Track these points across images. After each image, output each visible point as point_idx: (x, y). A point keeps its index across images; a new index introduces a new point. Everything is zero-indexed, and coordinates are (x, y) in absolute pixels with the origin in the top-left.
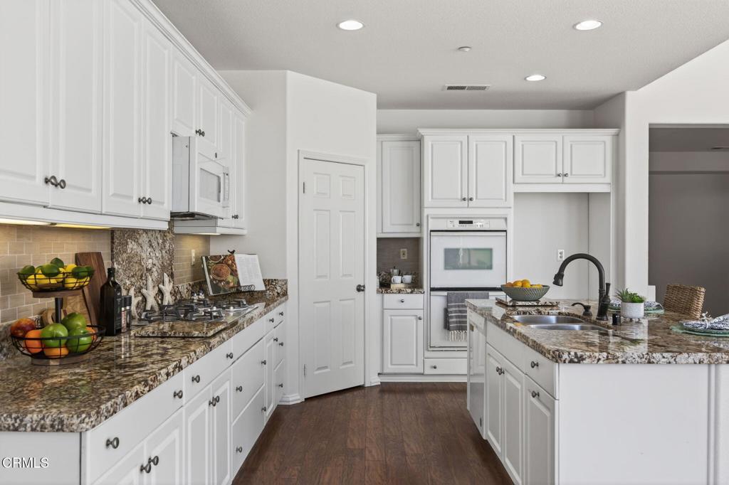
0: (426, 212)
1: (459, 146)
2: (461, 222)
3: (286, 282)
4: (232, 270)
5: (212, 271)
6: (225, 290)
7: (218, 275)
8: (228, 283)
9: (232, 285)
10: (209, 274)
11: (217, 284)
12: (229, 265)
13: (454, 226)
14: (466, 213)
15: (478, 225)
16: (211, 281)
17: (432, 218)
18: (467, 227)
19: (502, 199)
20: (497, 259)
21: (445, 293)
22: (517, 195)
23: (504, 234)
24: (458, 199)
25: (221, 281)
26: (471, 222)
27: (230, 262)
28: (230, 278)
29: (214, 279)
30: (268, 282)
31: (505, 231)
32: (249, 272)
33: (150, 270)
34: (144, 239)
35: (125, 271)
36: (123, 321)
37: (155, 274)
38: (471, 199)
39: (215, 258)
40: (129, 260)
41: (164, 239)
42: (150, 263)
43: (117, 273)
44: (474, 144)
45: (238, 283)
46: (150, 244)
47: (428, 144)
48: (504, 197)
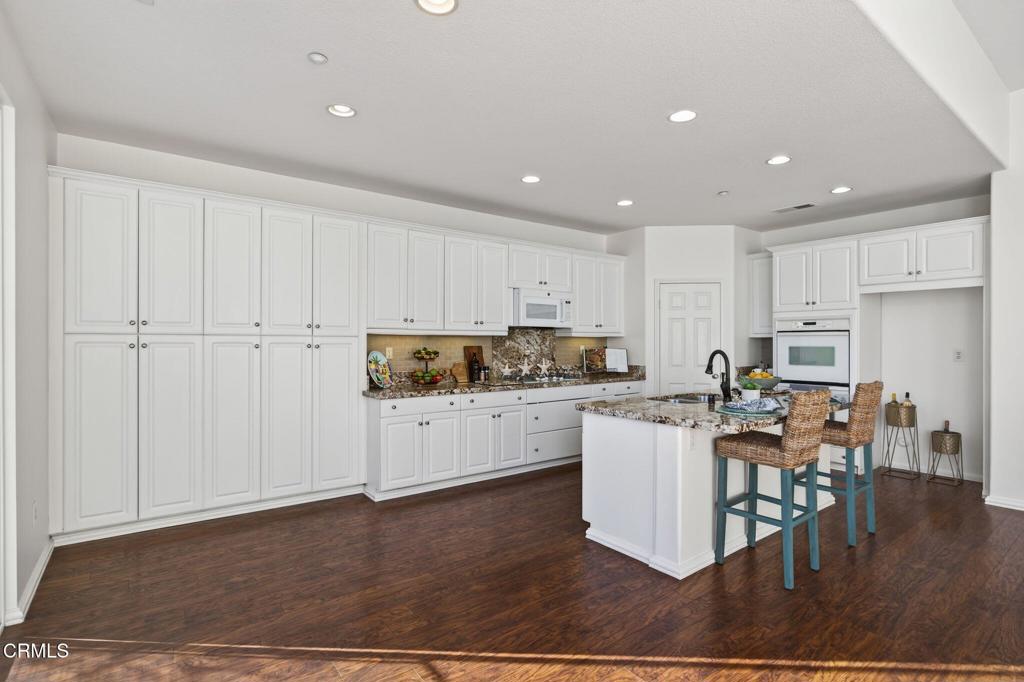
0: (775, 316)
1: (804, 257)
2: (805, 324)
3: (644, 367)
4: (601, 359)
5: (588, 358)
6: (595, 371)
7: (592, 361)
8: (597, 366)
9: (599, 367)
10: (586, 359)
11: (590, 366)
12: (599, 355)
13: (798, 327)
14: (810, 316)
15: (820, 326)
16: (586, 364)
17: (779, 321)
18: (811, 328)
19: (846, 301)
20: (840, 357)
22: (865, 296)
23: (847, 333)
24: (802, 304)
25: (593, 365)
26: (814, 324)
27: (601, 353)
28: (599, 363)
29: (589, 363)
30: (630, 367)
31: (849, 331)
32: (615, 360)
33: (528, 356)
34: (522, 339)
35: (502, 356)
36: (482, 377)
37: (533, 358)
38: (814, 303)
39: (591, 350)
40: (507, 350)
41: (544, 340)
42: (528, 352)
43: (495, 356)
44: (818, 254)
45: (605, 367)
46: (528, 342)
47: (776, 259)
48: (848, 299)
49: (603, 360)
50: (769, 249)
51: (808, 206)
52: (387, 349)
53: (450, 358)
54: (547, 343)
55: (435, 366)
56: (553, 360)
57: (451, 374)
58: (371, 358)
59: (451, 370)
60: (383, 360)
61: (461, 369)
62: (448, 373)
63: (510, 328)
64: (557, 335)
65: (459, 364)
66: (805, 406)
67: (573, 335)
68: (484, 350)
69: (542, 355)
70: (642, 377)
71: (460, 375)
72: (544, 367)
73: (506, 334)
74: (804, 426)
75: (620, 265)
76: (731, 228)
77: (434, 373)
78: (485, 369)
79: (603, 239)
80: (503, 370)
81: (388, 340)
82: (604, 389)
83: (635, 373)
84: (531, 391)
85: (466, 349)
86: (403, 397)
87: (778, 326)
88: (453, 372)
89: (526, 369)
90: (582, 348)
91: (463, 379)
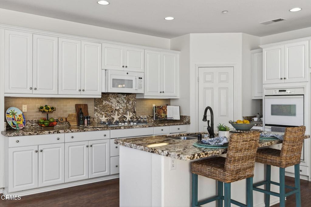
0: (264, 86)
1: (280, 51)
2: (280, 91)
3: (189, 117)
4: (164, 112)
5: (156, 112)
6: (160, 119)
7: (158, 113)
8: (162, 116)
9: (163, 117)
10: (155, 112)
11: (157, 116)
12: (163, 110)
13: (276, 93)
14: (282, 86)
15: (288, 92)
16: (155, 115)
17: (266, 89)
18: (283, 93)
19: (303, 77)
20: (299, 111)
21: (270, 127)
24: (279, 79)
25: (159, 115)
26: (285, 91)
27: (164, 108)
28: (163, 114)
29: (157, 114)
30: (181, 117)
31: (304, 95)
32: (172, 113)
33: (118, 110)
34: (114, 100)
35: (101, 110)
36: (86, 123)
37: (121, 111)
38: (285, 78)
39: (158, 107)
40: (104, 107)
41: (128, 101)
42: (118, 108)
43: (96, 110)
44: (287, 49)
45: (166, 116)
46: (118, 102)
47: (265, 52)
48: (304, 77)
49: (165, 112)
50: (261, 46)
51: (280, 20)
52: (23, 106)
53: (66, 111)
54: (131, 102)
55: (54, 116)
56: (134, 112)
57: (66, 121)
58: (8, 111)
59: (66, 119)
60: (19, 113)
61: (73, 118)
62: (64, 120)
63: (103, 93)
64: (137, 97)
65: (72, 115)
66: (237, 142)
67: (145, 97)
68: (89, 107)
69: (127, 109)
70: (188, 123)
71: (73, 121)
72: (128, 117)
73: (100, 97)
74: (238, 155)
75: (177, 56)
76: (241, 34)
77: (51, 120)
78: (87, 118)
79: (168, 42)
80: (101, 118)
81: (24, 100)
82: (162, 130)
83: (184, 120)
84: (113, 131)
85: (77, 106)
86: (24, 135)
87: (266, 92)
88: (68, 120)
89: (116, 118)
90: (154, 105)
91: (74, 124)
